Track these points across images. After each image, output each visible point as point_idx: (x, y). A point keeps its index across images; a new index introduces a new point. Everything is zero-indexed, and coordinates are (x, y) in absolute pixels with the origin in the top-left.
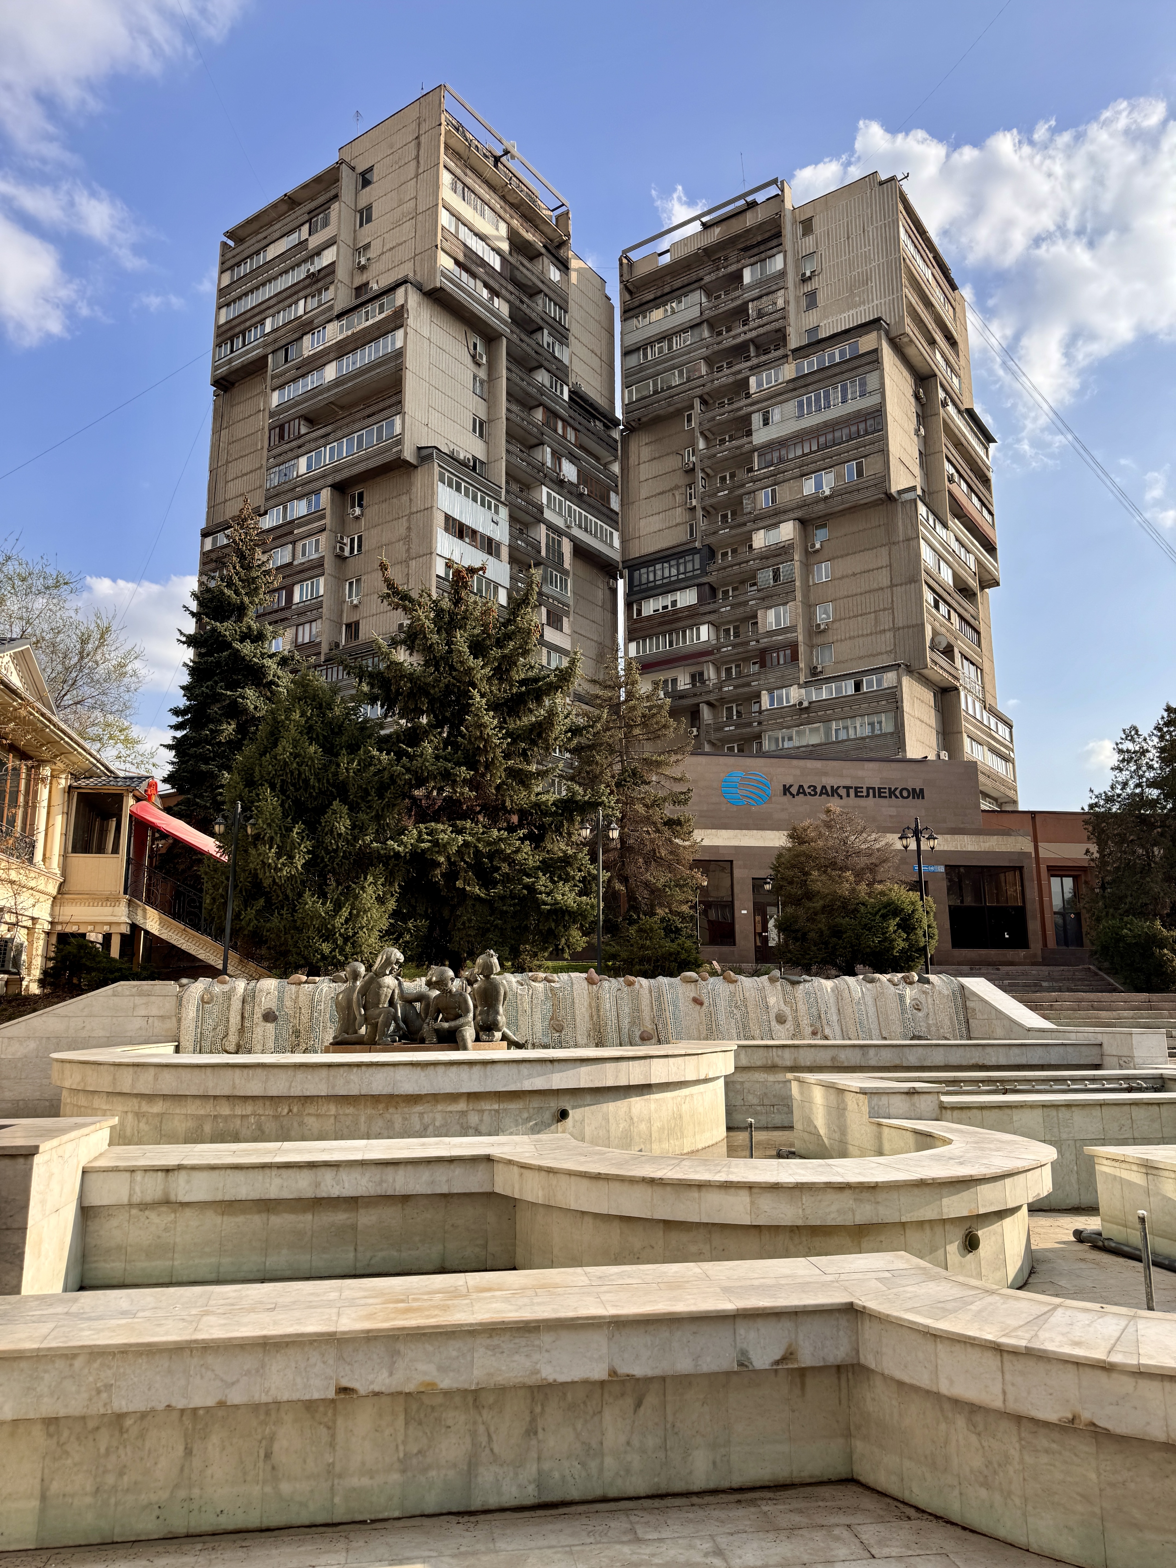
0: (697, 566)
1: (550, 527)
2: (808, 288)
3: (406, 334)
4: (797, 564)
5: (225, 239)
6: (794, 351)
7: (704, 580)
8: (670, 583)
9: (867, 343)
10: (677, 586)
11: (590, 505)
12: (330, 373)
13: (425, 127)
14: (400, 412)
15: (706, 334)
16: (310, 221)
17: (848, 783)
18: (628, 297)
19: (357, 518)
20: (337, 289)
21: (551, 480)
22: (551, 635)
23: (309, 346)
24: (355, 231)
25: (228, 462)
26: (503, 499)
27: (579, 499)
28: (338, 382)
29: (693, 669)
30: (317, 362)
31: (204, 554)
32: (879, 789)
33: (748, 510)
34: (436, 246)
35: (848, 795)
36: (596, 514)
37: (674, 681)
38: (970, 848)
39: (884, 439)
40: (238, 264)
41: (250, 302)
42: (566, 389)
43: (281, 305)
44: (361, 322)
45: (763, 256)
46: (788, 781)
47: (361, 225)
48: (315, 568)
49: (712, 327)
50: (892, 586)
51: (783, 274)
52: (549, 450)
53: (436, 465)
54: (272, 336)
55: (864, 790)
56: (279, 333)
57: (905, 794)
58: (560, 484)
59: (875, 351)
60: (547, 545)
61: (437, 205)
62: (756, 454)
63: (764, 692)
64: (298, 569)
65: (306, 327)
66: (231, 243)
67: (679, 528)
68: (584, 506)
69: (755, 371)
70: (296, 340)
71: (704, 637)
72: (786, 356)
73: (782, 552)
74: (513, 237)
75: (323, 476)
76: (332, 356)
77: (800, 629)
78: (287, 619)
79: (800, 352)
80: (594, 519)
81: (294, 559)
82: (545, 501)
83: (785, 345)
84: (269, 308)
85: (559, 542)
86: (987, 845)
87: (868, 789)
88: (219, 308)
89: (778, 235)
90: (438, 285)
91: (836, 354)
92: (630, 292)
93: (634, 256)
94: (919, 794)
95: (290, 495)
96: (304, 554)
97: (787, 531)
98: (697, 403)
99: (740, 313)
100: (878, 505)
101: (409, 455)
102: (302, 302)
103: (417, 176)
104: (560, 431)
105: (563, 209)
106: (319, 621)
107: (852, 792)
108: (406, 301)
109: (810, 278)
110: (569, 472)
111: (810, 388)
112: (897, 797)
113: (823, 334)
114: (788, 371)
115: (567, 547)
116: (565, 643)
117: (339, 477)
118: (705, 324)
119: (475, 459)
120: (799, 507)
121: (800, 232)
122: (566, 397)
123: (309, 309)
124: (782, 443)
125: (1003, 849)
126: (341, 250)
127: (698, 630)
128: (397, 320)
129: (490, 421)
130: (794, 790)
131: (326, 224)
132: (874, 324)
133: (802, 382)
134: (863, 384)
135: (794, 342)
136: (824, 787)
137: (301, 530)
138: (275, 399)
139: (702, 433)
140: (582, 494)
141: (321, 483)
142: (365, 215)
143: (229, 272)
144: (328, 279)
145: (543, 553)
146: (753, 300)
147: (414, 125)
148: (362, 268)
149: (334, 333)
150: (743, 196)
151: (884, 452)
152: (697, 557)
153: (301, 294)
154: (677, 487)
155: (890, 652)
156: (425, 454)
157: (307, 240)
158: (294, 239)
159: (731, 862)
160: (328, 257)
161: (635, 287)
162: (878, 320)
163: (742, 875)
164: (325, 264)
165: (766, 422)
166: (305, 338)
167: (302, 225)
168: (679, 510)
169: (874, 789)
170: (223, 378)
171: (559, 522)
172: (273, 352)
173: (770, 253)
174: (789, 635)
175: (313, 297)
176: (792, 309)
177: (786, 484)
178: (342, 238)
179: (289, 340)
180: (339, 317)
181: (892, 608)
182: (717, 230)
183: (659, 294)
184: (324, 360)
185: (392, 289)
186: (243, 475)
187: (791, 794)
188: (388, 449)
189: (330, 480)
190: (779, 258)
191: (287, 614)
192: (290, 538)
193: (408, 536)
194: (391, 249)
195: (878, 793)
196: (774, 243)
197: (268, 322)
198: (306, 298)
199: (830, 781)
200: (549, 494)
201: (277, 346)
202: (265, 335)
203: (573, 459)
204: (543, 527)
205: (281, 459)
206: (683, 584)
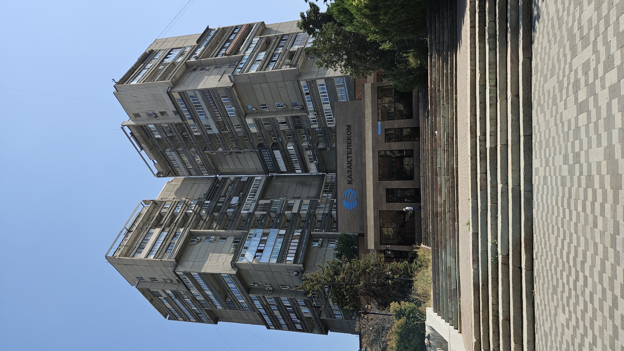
0: (265, 150)
1: (255, 210)
2: (159, 115)
3: (192, 272)
4: (262, 117)
5: (167, 318)
6: (183, 120)
7: (270, 148)
8: (272, 159)
9: (176, 96)
10: (273, 157)
11: (246, 191)
12: (209, 293)
13: (120, 263)
14: (220, 274)
15: (180, 149)
16: (157, 296)
17: (346, 157)
18: (170, 174)
19: (258, 285)
20: (179, 290)
21: (239, 209)
22: (295, 210)
23: (200, 298)
24: (159, 283)
25: (243, 319)
26: (247, 231)
27: (245, 196)
28: (212, 291)
29: (304, 151)
30: (206, 297)
31: (276, 329)
32: (347, 144)
33: (243, 134)
34: (161, 260)
35: (351, 157)
36: (249, 188)
37: (309, 156)
38: (370, 110)
39: (212, 89)
40: (175, 316)
41: (187, 313)
42: (206, 202)
43: (188, 305)
44: (190, 284)
45: (150, 131)
46: (346, 182)
47: (157, 280)
48: (278, 300)
49: (178, 147)
50: (267, 82)
51: (155, 125)
52: (228, 210)
53: (237, 262)
54: (198, 308)
55: (348, 150)
56: (197, 306)
57: (349, 133)
58: (240, 205)
59: (179, 93)
60: (263, 211)
61: (147, 260)
62: (222, 132)
63: (312, 127)
64: (278, 304)
65: (194, 298)
66: (168, 317)
67: (252, 155)
68: (247, 194)
69: (192, 133)
70: (199, 302)
71: (292, 148)
72: (185, 123)
73: (257, 123)
74: (155, 226)
75: (245, 296)
76: (203, 292)
77: (287, 115)
78: (296, 308)
79: (183, 118)
80: (251, 189)
81: (275, 305)
82: (246, 212)
83: (182, 123)
84: (189, 308)
85: (261, 205)
86: (369, 103)
87: (348, 149)
88: (190, 321)
89: (141, 126)
90: (174, 260)
91: (182, 106)
92: (169, 173)
93: (156, 172)
94: (349, 127)
95: (253, 305)
96: (273, 302)
97: (249, 121)
98: (205, 152)
99: (171, 138)
100: (237, 89)
101: (234, 272)
102: (186, 299)
103: (137, 265)
104: (221, 204)
105: (143, 203)
106: (296, 299)
107: (349, 155)
108: (181, 272)
109: (155, 114)
110: (235, 200)
111: (196, 115)
112: (351, 137)
113: (175, 110)
114: (191, 122)
115: (262, 202)
116: (298, 202)
117: (245, 292)
118: (177, 150)
119: (234, 242)
120: (240, 117)
121: (139, 118)
122: (209, 202)
123: (187, 297)
124: (217, 123)
125: (370, 96)
126: (166, 288)
127: (289, 150)
128: (188, 274)
129: (220, 235)
130: (350, 180)
131: (158, 292)
132: (169, 94)
133: (194, 118)
134: (192, 97)
135: (180, 121)
136: (348, 167)
137: (265, 303)
138: (219, 307)
139: (217, 150)
140: (243, 195)
141: (247, 297)
142: (153, 279)
143: (178, 318)
144: (177, 292)
145: (265, 213)
146: (166, 134)
147: (120, 265)
148: (171, 281)
149: (194, 291)
150: (129, 138)
151: (216, 89)
152: (262, 151)
153: (183, 299)
154: (237, 157)
155: (293, 82)
156: (234, 265)
157: (164, 298)
158: (164, 301)
159: (380, 211)
160: (169, 292)
161: (167, 172)
162: (168, 93)
163: (385, 207)
164: (171, 293)
165: (211, 129)
166: (198, 299)
167: (159, 299)
168: (245, 155)
169: (348, 146)
170: (214, 321)
171: (254, 205)
172: (204, 308)
173: (148, 129)
174: (289, 119)
175: (183, 296)
176: (168, 121)
177: (232, 122)
178: (162, 288)
179: (199, 303)
180: (189, 290)
181: (276, 82)
182: (143, 145)
183: (168, 165)
184: (205, 294)
185: (177, 275)
186: (247, 315)
187: (351, 181)
188: (234, 279)
189: (247, 294)
190: (150, 126)
191: (295, 308)
192: (268, 306)
193: (263, 271)
194: (164, 273)
195: (349, 144)
196: (145, 128)
197: (193, 308)
198: (184, 298)
199: (346, 165)
200: (244, 210)
201: (201, 307)
202: (198, 309)
203: (230, 199)
204: (256, 213)
205: (240, 307)
206: (273, 155)
